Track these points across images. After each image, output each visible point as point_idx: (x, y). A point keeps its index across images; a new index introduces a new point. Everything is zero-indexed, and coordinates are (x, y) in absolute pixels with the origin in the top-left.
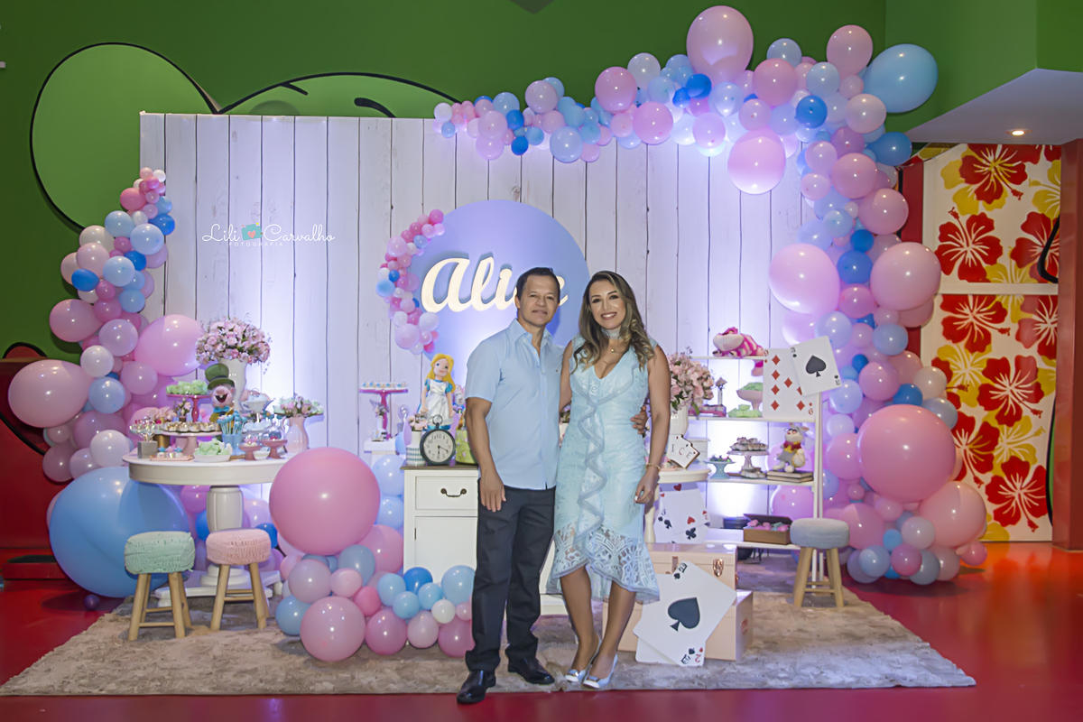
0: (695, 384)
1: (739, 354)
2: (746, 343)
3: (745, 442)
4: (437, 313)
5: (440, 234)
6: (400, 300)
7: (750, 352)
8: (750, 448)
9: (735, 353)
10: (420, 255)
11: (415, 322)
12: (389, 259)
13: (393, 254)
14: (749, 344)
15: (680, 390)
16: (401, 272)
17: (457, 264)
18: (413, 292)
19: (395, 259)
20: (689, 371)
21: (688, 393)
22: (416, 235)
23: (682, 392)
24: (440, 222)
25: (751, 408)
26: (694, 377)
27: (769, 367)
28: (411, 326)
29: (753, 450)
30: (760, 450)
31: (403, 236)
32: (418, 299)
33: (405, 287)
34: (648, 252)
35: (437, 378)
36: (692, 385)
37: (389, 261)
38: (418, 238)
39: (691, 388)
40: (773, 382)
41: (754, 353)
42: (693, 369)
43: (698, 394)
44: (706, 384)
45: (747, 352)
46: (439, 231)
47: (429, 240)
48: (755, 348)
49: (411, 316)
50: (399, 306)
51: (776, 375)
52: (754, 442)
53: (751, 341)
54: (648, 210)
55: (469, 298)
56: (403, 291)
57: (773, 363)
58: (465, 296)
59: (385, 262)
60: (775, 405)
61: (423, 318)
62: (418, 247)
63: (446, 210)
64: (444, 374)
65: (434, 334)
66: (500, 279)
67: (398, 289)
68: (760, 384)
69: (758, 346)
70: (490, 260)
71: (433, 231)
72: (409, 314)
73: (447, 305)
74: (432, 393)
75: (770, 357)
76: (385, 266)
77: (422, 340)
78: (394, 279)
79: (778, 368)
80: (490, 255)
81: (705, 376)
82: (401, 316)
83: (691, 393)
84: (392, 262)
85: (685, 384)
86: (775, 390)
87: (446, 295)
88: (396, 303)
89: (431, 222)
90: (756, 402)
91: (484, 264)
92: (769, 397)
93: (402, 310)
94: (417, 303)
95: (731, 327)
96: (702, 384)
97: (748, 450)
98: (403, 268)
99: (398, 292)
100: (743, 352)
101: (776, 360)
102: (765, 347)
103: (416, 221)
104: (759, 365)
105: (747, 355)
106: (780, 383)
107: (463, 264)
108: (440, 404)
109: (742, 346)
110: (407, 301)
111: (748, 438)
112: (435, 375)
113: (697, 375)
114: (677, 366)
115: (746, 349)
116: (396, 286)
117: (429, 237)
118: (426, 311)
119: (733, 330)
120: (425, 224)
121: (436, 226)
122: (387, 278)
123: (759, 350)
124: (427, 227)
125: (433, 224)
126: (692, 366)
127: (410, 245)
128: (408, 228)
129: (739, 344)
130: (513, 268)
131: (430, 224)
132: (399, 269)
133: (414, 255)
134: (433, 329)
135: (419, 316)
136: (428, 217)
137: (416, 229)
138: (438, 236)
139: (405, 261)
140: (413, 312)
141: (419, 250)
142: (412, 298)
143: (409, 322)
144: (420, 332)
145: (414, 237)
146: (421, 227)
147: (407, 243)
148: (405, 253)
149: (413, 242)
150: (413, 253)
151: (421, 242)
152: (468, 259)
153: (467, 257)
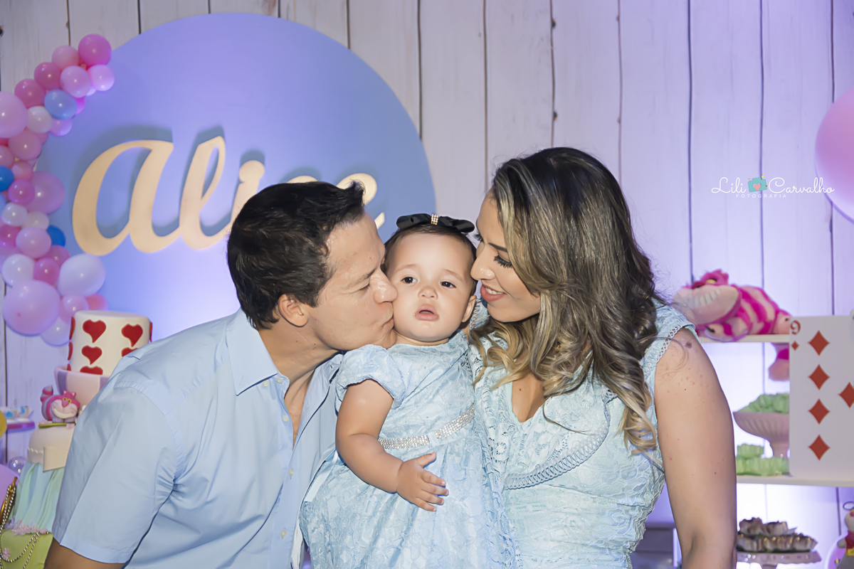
1: (728, 331)
2: (747, 306)
3: (758, 531)
5: (103, 87)
6: (19, 229)
7: (758, 326)
8: (769, 546)
9: (719, 329)
10: (63, 133)
11: (50, 278)
14: (757, 308)
16: (17, 170)
17: (146, 153)
18: (49, 214)
19: (5, 143)
22: (50, 89)
24: (105, 63)
25: (768, 452)
27: (804, 360)
28: (41, 287)
29: (776, 551)
30: (793, 551)
31: (19, 92)
33: (27, 200)
34: (555, 115)
38: (53, 95)
40: (813, 395)
41: (768, 329)
45: (750, 326)
46: (101, 81)
47: (81, 100)
48: (770, 315)
49: (42, 264)
50: (14, 245)
51: (819, 377)
52: (779, 531)
53: (761, 300)
54: (553, 24)
55: (174, 225)
56: (23, 210)
57: (812, 350)
58: (165, 220)
60: (819, 448)
61: (70, 267)
62: (55, 117)
63: (119, 36)
66: (239, 182)
67: (10, 207)
68: (784, 397)
69: (777, 311)
70: (218, 142)
71: (90, 82)
72: (37, 260)
73: (128, 238)
75: (805, 337)
77: (62, 315)
79: (825, 360)
80: (216, 132)
82: (17, 264)
86: (819, 412)
87: (125, 219)
88: (6, 236)
89: (84, 61)
90: (778, 438)
91: (205, 151)
92: (803, 429)
93: (21, 252)
94: (58, 237)
95: (711, 270)
97: (765, 551)
98: (23, 161)
99: (11, 213)
100: (740, 325)
101: (819, 343)
102: (794, 313)
103: (49, 60)
104: (783, 354)
105: (749, 331)
106: (830, 395)
107: (161, 152)
109: (738, 312)
110: (34, 229)
111: (765, 521)
115: (746, 319)
116: (8, 201)
117: (79, 94)
119: (717, 277)
120: (69, 65)
121: (95, 70)
123: (781, 319)
124: (71, 73)
125: (88, 68)
127: (37, 112)
128: (32, 77)
129: (728, 308)
130: (267, 160)
131: (80, 65)
132: (14, 163)
133: (49, 133)
134: (92, 290)
135: (60, 264)
136: (77, 48)
137: (49, 76)
138: (98, 92)
139: (25, 146)
140: (48, 255)
141: (58, 122)
142: (46, 226)
143: (38, 276)
144: (61, 297)
145: (45, 94)
146: (61, 71)
147: (28, 108)
148: (26, 129)
149: (43, 105)
150: (45, 130)
151: (60, 105)
152: (169, 139)
153: (166, 136)
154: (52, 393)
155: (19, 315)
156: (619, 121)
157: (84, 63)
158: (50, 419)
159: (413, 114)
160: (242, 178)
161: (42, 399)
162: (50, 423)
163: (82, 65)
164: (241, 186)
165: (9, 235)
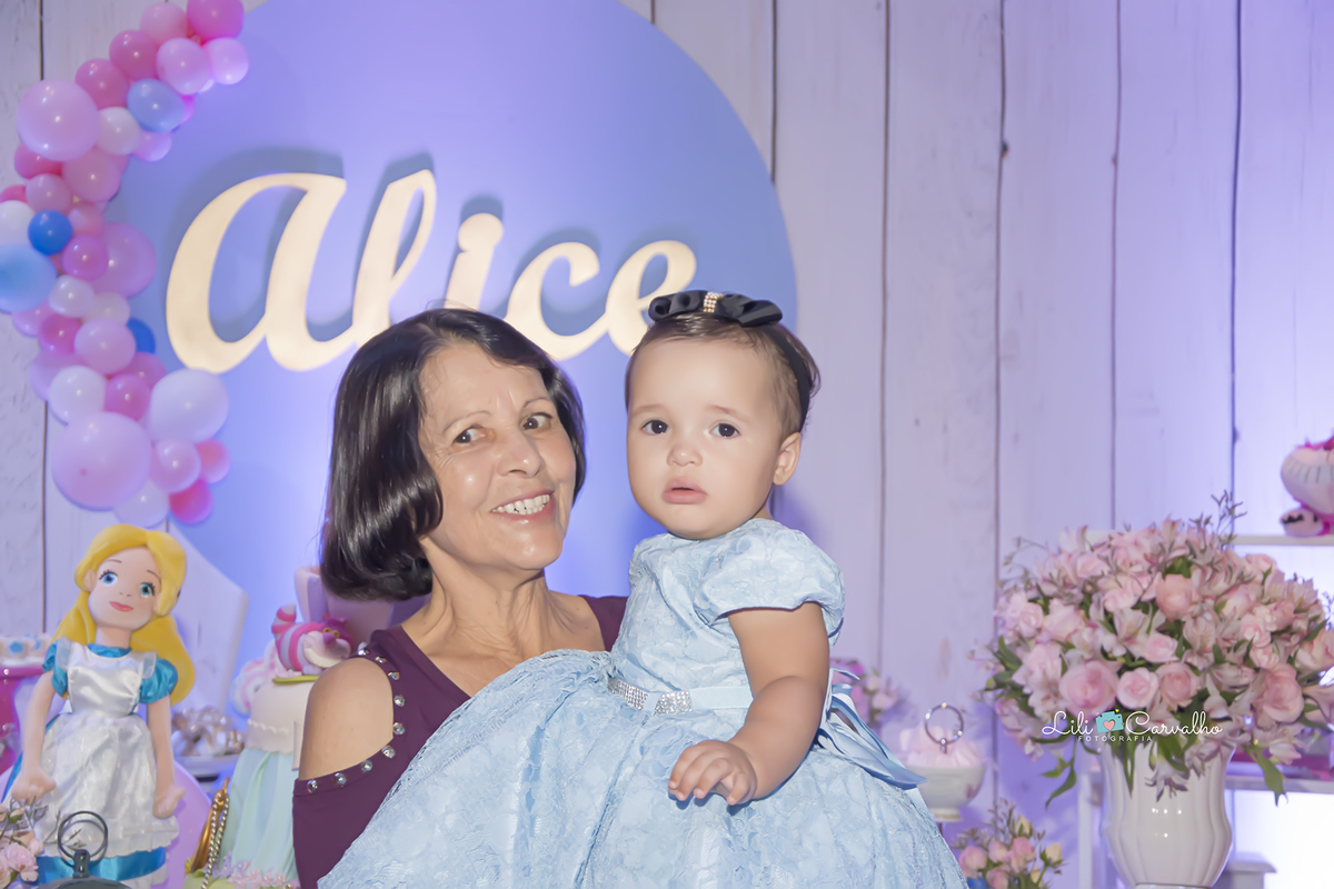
0: (1261, 657)
4: (225, 377)
5: (230, 78)
6: (78, 323)
10: (158, 155)
11: (135, 408)
12: (30, 166)
13: (44, 148)
15: (1195, 684)
16: (78, 218)
17: (296, 197)
18: (130, 297)
19: (56, 170)
20: (1235, 603)
21: (1229, 698)
22: (138, 79)
23: (1202, 696)
24: (232, 34)
26: (1257, 625)
28: (119, 424)
31: (85, 80)
32: (150, 321)
33: (94, 273)
34: (1004, 149)
35: (102, 638)
36: (1247, 660)
37: (29, 176)
38: (144, 88)
39: (1246, 676)
42: (1253, 591)
43: (1277, 703)
44: (1306, 658)
46: (227, 69)
47: (188, 99)
49: (120, 384)
50: (72, 350)
55: (346, 321)
56: (86, 288)
58: (328, 314)
59: (19, 181)
61: (167, 393)
62: (145, 128)
64: (133, 620)
65: (211, 451)
66: (458, 251)
67: (65, 284)
70: (423, 181)
72: (110, 377)
73: (263, 345)
74: (82, 703)
76: (16, 194)
77: (159, 473)
78: (51, 242)
80: (420, 162)
81: (1301, 625)
82: (76, 384)
83: (1244, 700)
84: (41, 180)
85: (1219, 660)
87: (258, 311)
88: (59, 336)
89: (197, 32)
91: (400, 194)
93: (83, 362)
94: (147, 338)
96: (1291, 660)
98: (87, 204)
99: (67, 294)
103: (136, 26)
107: (323, 195)
108: (110, 757)
110: (105, 328)
112: (96, 623)
113: (1266, 619)
114: (1174, 581)
116: (61, 272)
117: (187, 88)
118: (179, 365)
120: (171, 36)
121: (217, 46)
122: (24, 240)
124: (175, 50)
125: (203, 42)
126: (1243, 580)
127: (115, 117)
128: (104, 54)
130: (507, 211)
131: (189, 37)
132: (72, 206)
133: (132, 155)
134: (204, 433)
135: (151, 384)
136: (184, 8)
137: (136, 54)
138: (218, 86)
139: (93, 177)
140: (129, 370)
141: (148, 137)
142: (125, 317)
143: (112, 405)
144: (153, 444)
145: (129, 87)
146: (157, 47)
147: (101, 107)
148: (95, 147)
149: (125, 105)
150: (126, 150)
151: (155, 106)
152: (340, 175)
153: (333, 167)
154: (292, 618)
155: (84, 472)
156: (1115, 160)
157: (195, 34)
158: (297, 668)
159: (762, 141)
160: (464, 244)
161: (275, 630)
162: (297, 675)
163: (194, 37)
164: (461, 257)
165: (61, 333)
